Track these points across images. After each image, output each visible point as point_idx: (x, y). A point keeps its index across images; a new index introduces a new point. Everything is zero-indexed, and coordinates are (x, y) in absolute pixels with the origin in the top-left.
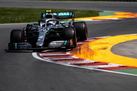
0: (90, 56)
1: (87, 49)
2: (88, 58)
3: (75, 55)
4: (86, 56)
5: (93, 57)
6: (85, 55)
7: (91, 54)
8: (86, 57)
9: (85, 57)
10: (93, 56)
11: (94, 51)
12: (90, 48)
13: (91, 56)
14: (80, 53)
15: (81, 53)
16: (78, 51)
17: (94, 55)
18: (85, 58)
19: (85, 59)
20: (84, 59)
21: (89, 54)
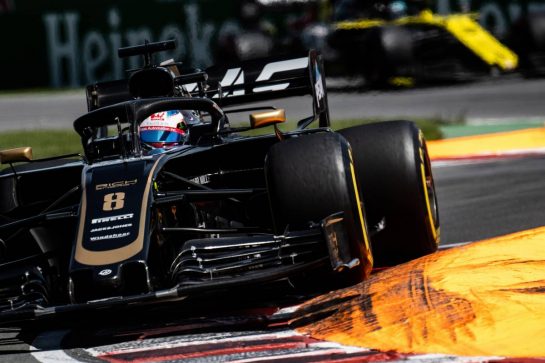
0: (446, 333)
1: (420, 292)
2: (436, 341)
3: (342, 336)
4: (417, 331)
5: (471, 335)
6: (410, 326)
7: (455, 318)
8: (421, 339)
9: (410, 339)
10: (469, 326)
11: (471, 298)
12: (435, 285)
13: (457, 330)
14: (371, 319)
15: (382, 319)
16: (357, 313)
17: (478, 320)
18: (415, 348)
19: (411, 354)
20: (407, 350)
21: (435, 320)
